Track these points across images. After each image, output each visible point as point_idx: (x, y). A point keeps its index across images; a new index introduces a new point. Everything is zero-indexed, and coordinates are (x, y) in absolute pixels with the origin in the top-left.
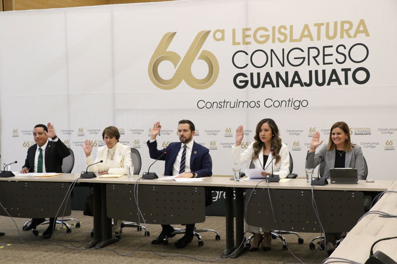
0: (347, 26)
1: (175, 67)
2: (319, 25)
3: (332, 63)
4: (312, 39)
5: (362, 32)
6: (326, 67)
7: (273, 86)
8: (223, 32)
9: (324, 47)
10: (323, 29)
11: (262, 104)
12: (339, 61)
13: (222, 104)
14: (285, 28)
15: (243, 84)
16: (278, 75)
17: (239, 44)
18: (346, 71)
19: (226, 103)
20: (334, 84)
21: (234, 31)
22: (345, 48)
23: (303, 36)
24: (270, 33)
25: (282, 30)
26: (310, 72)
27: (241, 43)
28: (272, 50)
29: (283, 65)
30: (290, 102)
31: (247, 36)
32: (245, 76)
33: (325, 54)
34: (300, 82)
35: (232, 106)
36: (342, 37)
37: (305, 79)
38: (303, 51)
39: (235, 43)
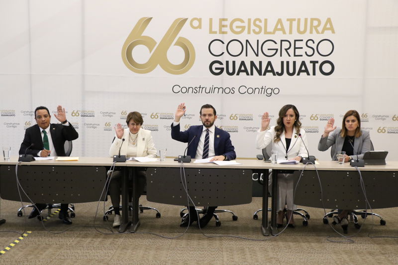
0: (315, 23)
1: (150, 52)
2: (291, 21)
3: (302, 56)
4: (284, 33)
5: (328, 29)
6: (296, 59)
7: (248, 74)
8: (200, 20)
9: (295, 41)
10: (295, 24)
11: (236, 90)
12: (309, 54)
13: (198, 90)
14: (260, 21)
15: (218, 71)
16: (252, 64)
17: (215, 33)
18: (314, 63)
19: (201, 89)
20: (303, 74)
21: (211, 20)
22: (314, 43)
23: (276, 29)
24: (246, 24)
25: (257, 23)
26: (282, 63)
27: (218, 33)
28: (247, 41)
29: (257, 55)
30: (263, 90)
31: (224, 26)
32: (221, 63)
33: (296, 47)
34: (272, 71)
35: (207, 91)
36: (311, 32)
37: (277, 69)
38: (276, 43)
39: (211, 32)
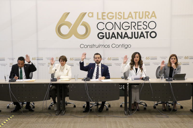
0: (147, 14)
1: (69, 29)
2: (136, 13)
3: (141, 29)
4: (133, 18)
5: (153, 16)
6: (138, 31)
7: (116, 38)
8: (92, 13)
9: (138, 22)
10: (138, 14)
11: (110, 46)
12: (144, 28)
13: (92, 46)
14: (121, 13)
15: (102, 37)
16: (118, 33)
17: (100, 19)
18: (147, 32)
19: (94, 46)
20: (142, 38)
21: (98, 13)
22: (147, 23)
23: (129, 17)
24: (114, 15)
25: (120, 14)
26: (132, 33)
27: (101, 19)
28: (115, 23)
29: (120, 29)
30: (123, 46)
31: (104, 16)
32: (103, 33)
33: (138, 25)
34: (127, 36)
35: (97, 47)
36: (145, 18)
37: (130, 36)
38: (129, 23)
39: (98, 19)
